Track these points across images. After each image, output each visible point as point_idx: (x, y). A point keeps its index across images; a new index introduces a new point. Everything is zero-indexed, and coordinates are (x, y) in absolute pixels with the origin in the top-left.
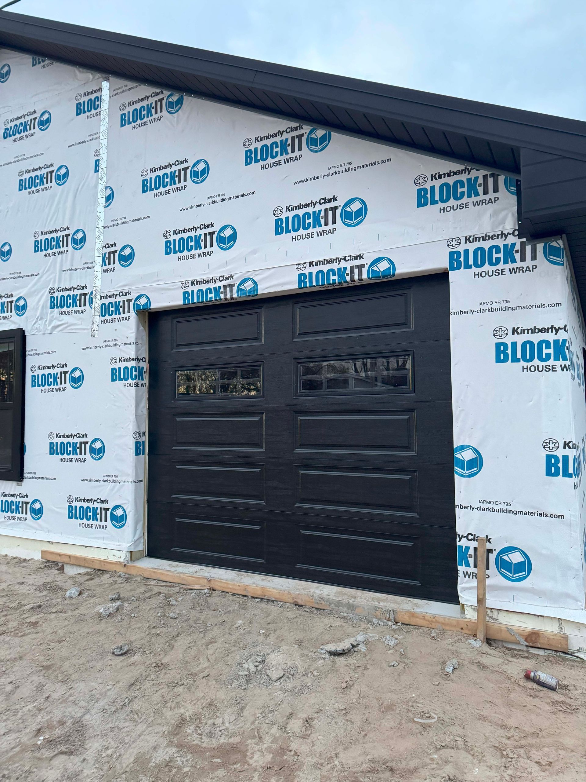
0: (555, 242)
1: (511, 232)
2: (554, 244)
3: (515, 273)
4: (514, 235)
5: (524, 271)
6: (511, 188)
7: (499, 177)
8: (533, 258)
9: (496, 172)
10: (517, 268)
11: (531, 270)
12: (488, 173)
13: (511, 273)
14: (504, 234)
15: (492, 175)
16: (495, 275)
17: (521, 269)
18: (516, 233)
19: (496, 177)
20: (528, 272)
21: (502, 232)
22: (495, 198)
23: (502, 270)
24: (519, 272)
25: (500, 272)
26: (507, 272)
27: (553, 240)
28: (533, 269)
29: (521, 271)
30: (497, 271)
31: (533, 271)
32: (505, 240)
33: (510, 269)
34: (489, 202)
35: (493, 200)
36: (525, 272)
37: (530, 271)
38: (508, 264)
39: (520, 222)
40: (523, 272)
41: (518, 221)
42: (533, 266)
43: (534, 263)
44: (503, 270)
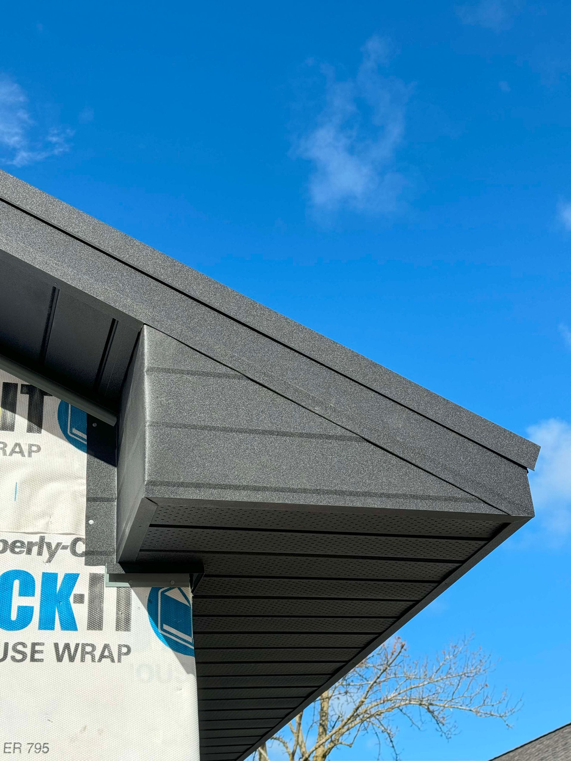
0: (176, 590)
1: (68, 541)
2: (174, 594)
3: (72, 659)
4: (74, 553)
5: (97, 658)
6: (75, 431)
7: (46, 397)
8: (123, 623)
9: (40, 384)
10: (77, 645)
11: (116, 658)
12: (20, 382)
13: (60, 659)
14: (49, 545)
15: (29, 390)
16: (13, 658)
17: (88, 649)
18: (81, 548)
19: (37, 396)
20: (106, 661)
21: (42, 539)
22: (31, 446)
23: (34, 645)
24: (83, 660)
25: (28, 651)
26: (49, 654)
27: (173, 583)
28: (120, 654)
29: (88, 657)
30: (20, 648)
31: (119, 660)
32: (49, 561)
33: (56, 645)
34: (13, 452)
35: (25, 449)
36: (100, 660)
37: (113, 661)
38: (53, 628)
39: (91, 522)
40: (93, 660)
41: (88, 518)
42: (120, 646)
43: (123, 637)
44: (37, 648)
